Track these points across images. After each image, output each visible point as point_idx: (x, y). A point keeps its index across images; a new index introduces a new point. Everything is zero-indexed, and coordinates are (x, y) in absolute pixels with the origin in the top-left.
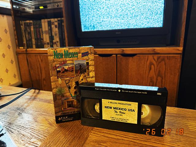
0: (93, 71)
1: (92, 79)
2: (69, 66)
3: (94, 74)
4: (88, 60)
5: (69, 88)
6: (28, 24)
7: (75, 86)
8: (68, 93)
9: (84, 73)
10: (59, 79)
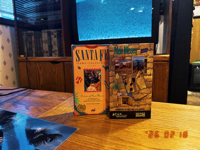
0: (151, 68)
1: (150, 76)
2: (127, 62)
3: (152, 72)
4: (146, 57)
5: (126, 84)
6: (30, 34)
7: (131, 82)
8: (124, 89)
9: (141, 70)
10: (117, 74)
